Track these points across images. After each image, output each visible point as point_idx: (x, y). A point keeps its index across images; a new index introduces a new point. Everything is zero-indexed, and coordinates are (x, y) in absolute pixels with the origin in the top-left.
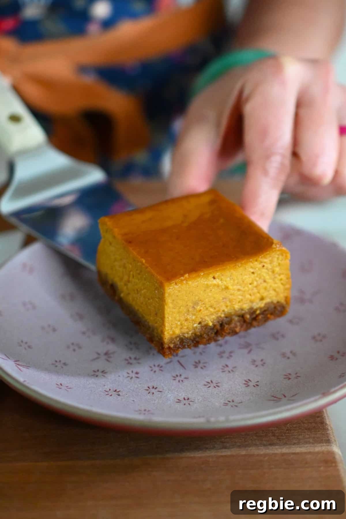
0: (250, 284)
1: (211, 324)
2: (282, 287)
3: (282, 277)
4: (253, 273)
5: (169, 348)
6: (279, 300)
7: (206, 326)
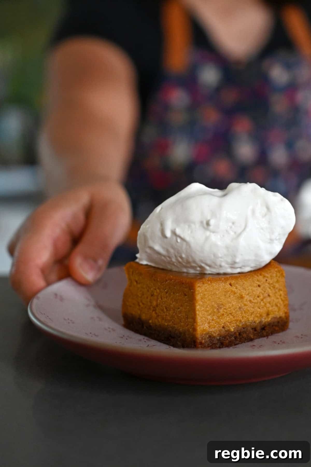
0: (258, 297)
1: (232, 330)
2: (282, 302)
3: (281, 292)
4: (259, 286)
5: (201, 343)
6: (281, 315)
7: (229, 331)
